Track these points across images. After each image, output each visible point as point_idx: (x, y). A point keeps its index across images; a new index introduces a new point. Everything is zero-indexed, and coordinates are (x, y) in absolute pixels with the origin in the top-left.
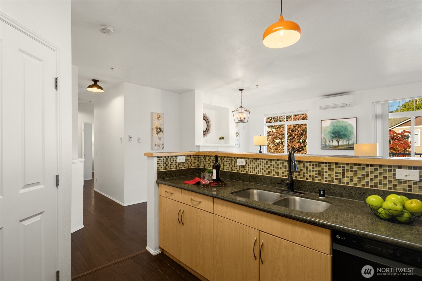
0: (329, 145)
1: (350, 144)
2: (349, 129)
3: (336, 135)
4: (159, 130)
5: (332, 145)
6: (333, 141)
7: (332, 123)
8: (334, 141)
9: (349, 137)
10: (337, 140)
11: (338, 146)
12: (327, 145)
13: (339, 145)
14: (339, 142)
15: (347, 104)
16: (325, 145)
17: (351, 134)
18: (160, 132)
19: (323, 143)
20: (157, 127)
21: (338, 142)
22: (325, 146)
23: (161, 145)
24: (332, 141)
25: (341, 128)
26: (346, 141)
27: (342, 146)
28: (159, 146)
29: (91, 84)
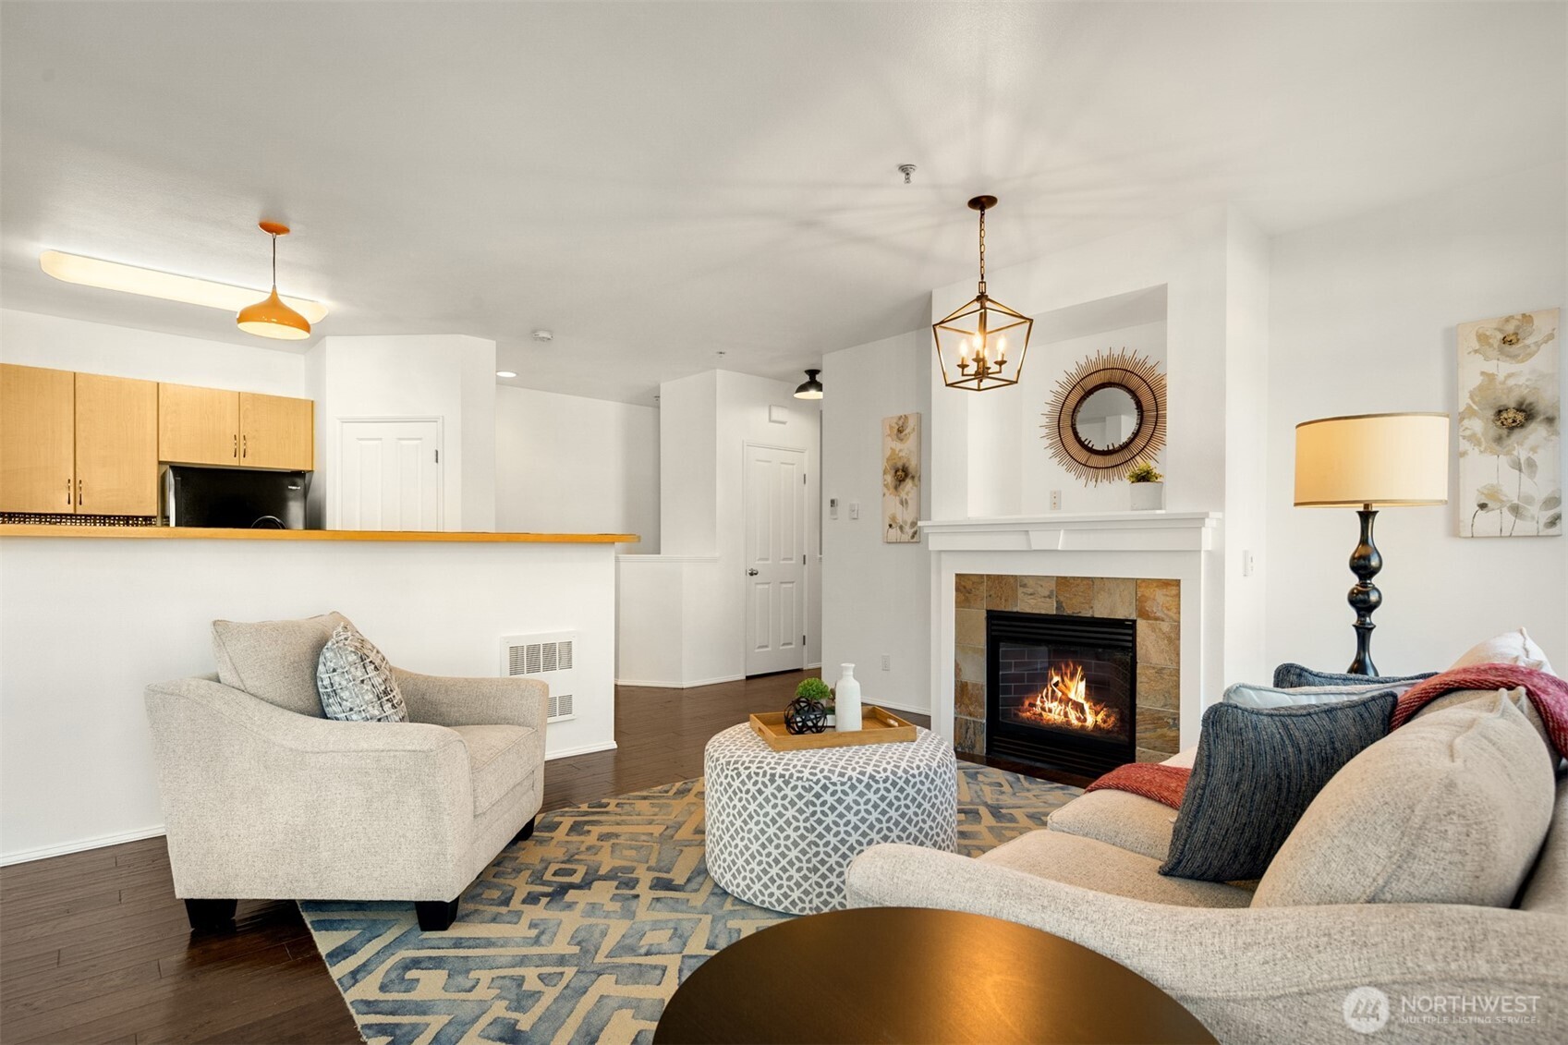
4: (902, 474)
18: (904, 480)
20: (896, 463)
23: (909, 525)
28: (901, 528)
29: (804, 382)
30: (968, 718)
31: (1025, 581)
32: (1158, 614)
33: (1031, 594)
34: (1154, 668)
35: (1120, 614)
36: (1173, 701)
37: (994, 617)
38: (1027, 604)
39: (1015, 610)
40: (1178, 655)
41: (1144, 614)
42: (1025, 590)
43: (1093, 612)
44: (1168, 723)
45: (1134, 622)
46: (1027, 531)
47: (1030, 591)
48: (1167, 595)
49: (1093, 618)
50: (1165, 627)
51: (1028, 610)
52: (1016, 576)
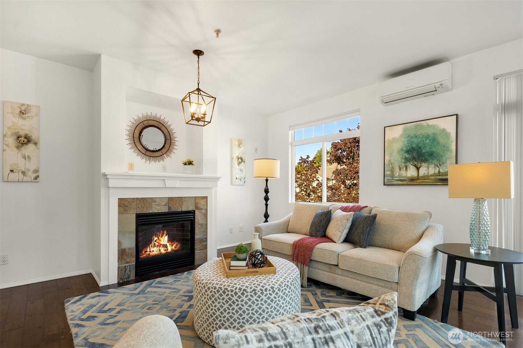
0: (399, 176)
1: (442, 173)
2: (441, 140)
3: (414, 155)
4: (25, 140)
5: (405, 177)
6: (408, 167)
7: (405, 130)
8: (410, 168)
9: (442, 157)
10: (415, 166)
11: (418, 178)
12: (396, 175)
13: (420, 175)
14: (420, 169)
15: (437, 85)
16: (392, 176)
17: (446, 152)
18: (26, 144)
19: (388, 173)
20: (18, 132)
21: (418, 169)
22: (391, 178)
24: (406, 167)
25: (424, 140)
26: (435, 167)
27: (425, 177)
28: (23, 173)
30: (126, 265)
31: (155, 200)
32: (201, 208)
33: (158, 205)
34: (200, 225)
35: (191, 209)
36: (206, 233)
37: (138, 216)
38: (156, 209)
39: (151, 212)
40: (207, 219)
41: (197, 208)
42: (155, 203)
43: (182, 209)
44: (204, 241)
45: (194, 211)
46: (164, 180)
47: (157, 203)
48: (204, 201)
49: (182, 211)
50: (203, 211)
51: (156, 211)
52: (151, 198)
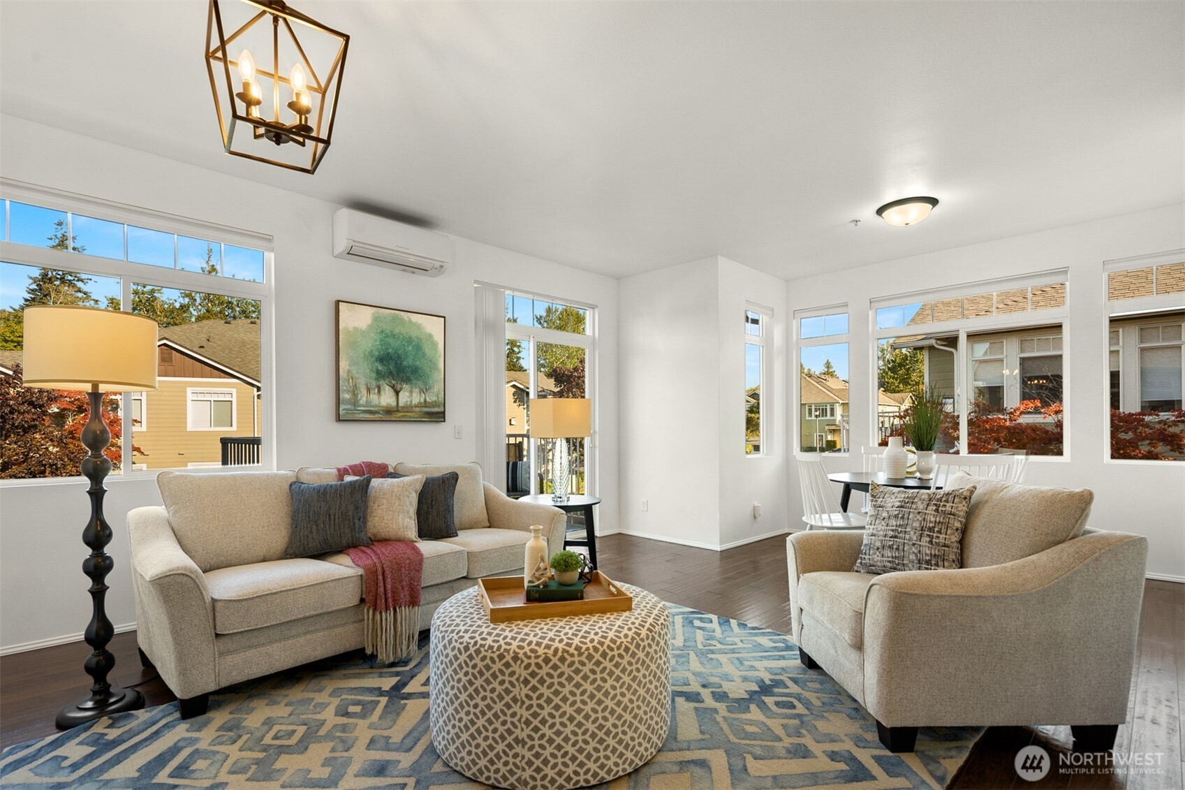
0: (367, 403)
1: (429, 403)
2: (427, 351)
3: (391, 367)
5: (376, 406)
6: (382, 388)
7: (376, 319)
8: (384, 390)
9: (428, 378)
10: (393, 387)
11: (397, 409)
12: (361, 402)
13: (400, 405)
14: (400, 394)
16: (355, 402)
17: (431, 370)
19: (345, 396)
21: (397, 393)
22: (353, 408)
24: (379, 388)
25: (404, 345)
26: (420, 392)
27: (408, 408)
